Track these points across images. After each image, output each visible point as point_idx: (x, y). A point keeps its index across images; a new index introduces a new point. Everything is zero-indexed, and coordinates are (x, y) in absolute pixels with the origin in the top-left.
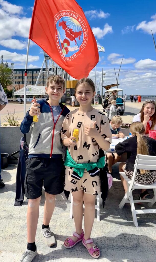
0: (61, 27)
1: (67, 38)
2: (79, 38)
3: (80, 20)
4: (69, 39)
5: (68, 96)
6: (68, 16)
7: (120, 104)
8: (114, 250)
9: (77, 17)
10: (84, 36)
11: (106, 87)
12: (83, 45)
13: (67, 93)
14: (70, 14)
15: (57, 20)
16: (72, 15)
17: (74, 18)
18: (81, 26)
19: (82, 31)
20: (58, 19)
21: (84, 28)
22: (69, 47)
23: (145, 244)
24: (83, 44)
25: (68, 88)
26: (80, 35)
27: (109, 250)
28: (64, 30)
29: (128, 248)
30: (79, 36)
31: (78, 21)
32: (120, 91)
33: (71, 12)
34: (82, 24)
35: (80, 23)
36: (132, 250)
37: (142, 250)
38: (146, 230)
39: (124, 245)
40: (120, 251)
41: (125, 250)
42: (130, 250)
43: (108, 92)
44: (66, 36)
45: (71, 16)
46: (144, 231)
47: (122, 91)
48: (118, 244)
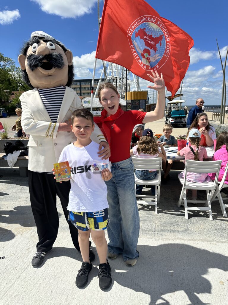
0: (139, 37)
1: (147, 48)
2: (161, 44)
3: (159, 23)
4: (149, 48)
5: (129, 109)
6: (146, 21)
7: (182, 116)
8: (168, 232)
9: (155, 20)
10: (166, 40)
11: (169, 98)
12: (167, 52)
13: (128, 105)
14: (147, 19)
15: (132, 31)
16: (150, 19)
17: (152, 22)
18: (161, 30)
19: (163, 35)
20: (134, 30)
21: (165, 31)
22: (150, 57)
23: (192, 229)
24: (166, 50)
25: (129, 100)
26: (161, 40)
27: (164, 233)
28: (142, 39)
29: (179, 231)
30: (160, 42)
31: (157, 24)
32: (183, 102)
33: (148, 17)
34: (162, 27)
35: (159, 26)
36: (182, 233)
37: (189, 232)
38: (194, 220)
39: (176, 229)
40: (173, 233)
41: (177, 233)
42: (180, 233)
43: (170, 104)
44: (146, 46)
45: (149, 21)
46: (193, 221)
47: (185, 102)
48: (171, 229)
